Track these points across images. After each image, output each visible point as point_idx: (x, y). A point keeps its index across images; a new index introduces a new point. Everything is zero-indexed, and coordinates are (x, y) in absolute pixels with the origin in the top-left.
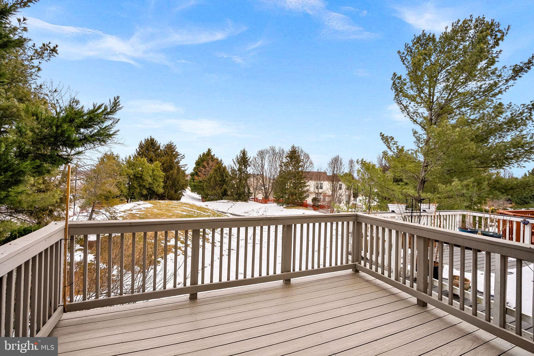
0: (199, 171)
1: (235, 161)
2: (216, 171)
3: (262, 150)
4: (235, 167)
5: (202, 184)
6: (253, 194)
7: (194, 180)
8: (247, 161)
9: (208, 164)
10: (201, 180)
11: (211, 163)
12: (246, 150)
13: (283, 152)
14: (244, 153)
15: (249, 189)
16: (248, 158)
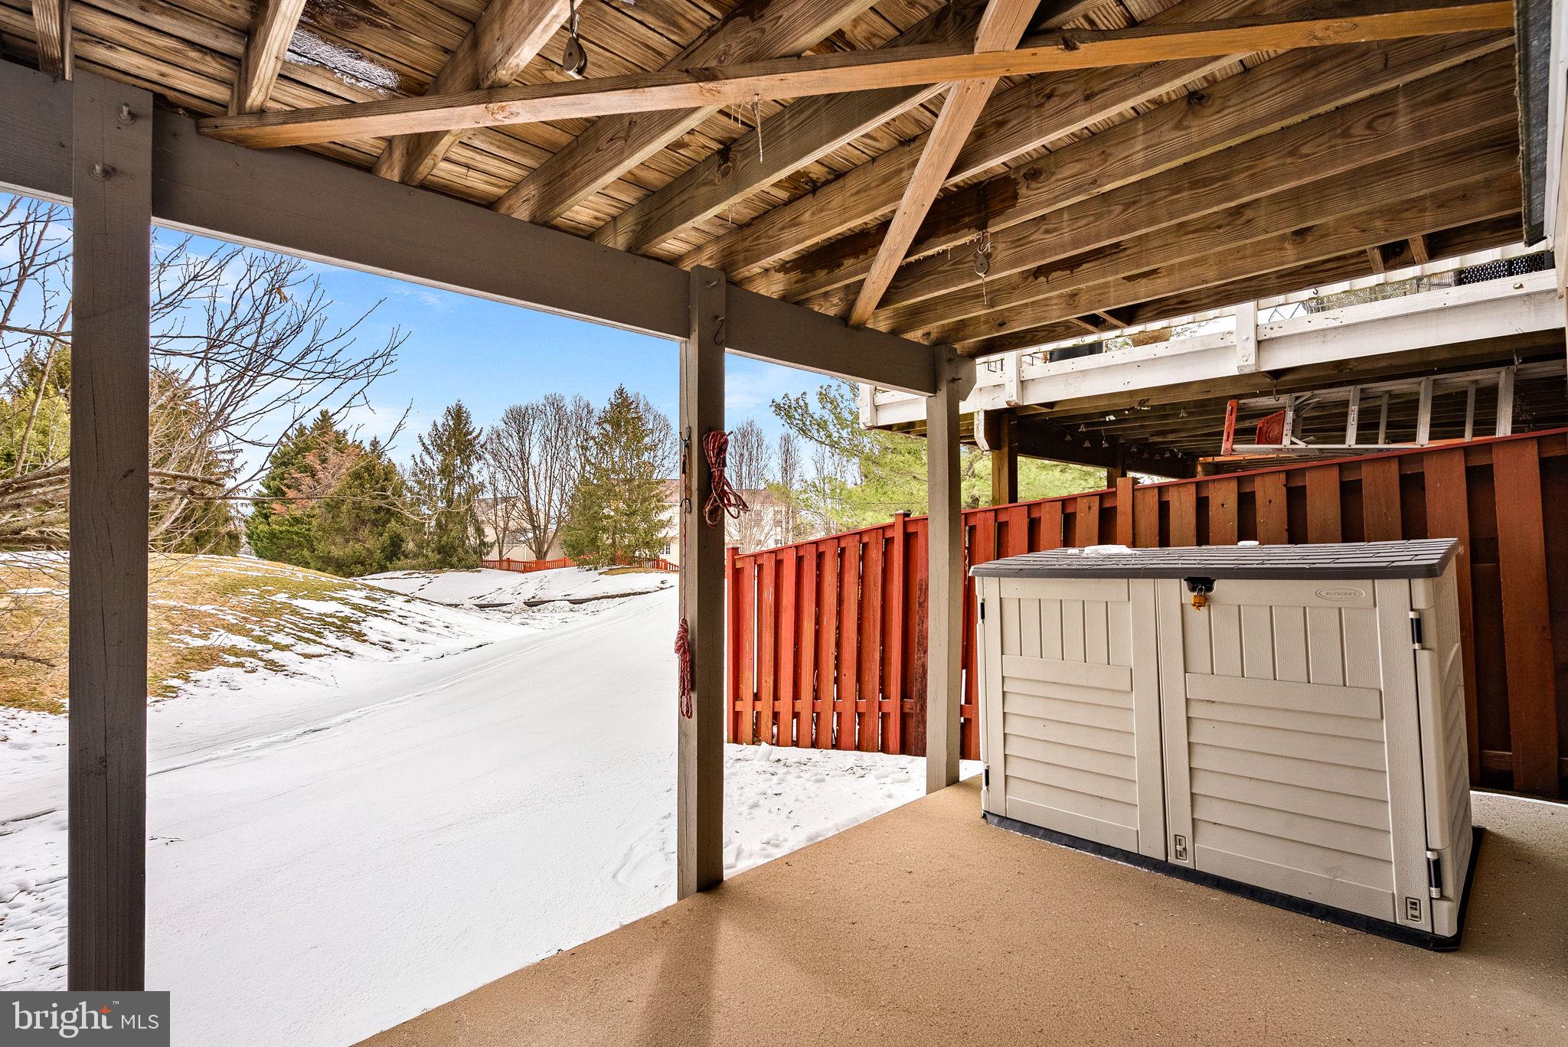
0: (289, 487)
1: (427, 442)
2: (357, 476)
3: (520, 408)
4: (428, 461)
5: (302, 528)
6: (496, 549)
7: (266, 517)
8: (470, 443)
9: (324, 461)
10: (298, 513)
11: (333, 458)
12: (466, 405)
13: (590, 412)
14: (458, 415)
15: (480, 531)
16: (474, 434)
